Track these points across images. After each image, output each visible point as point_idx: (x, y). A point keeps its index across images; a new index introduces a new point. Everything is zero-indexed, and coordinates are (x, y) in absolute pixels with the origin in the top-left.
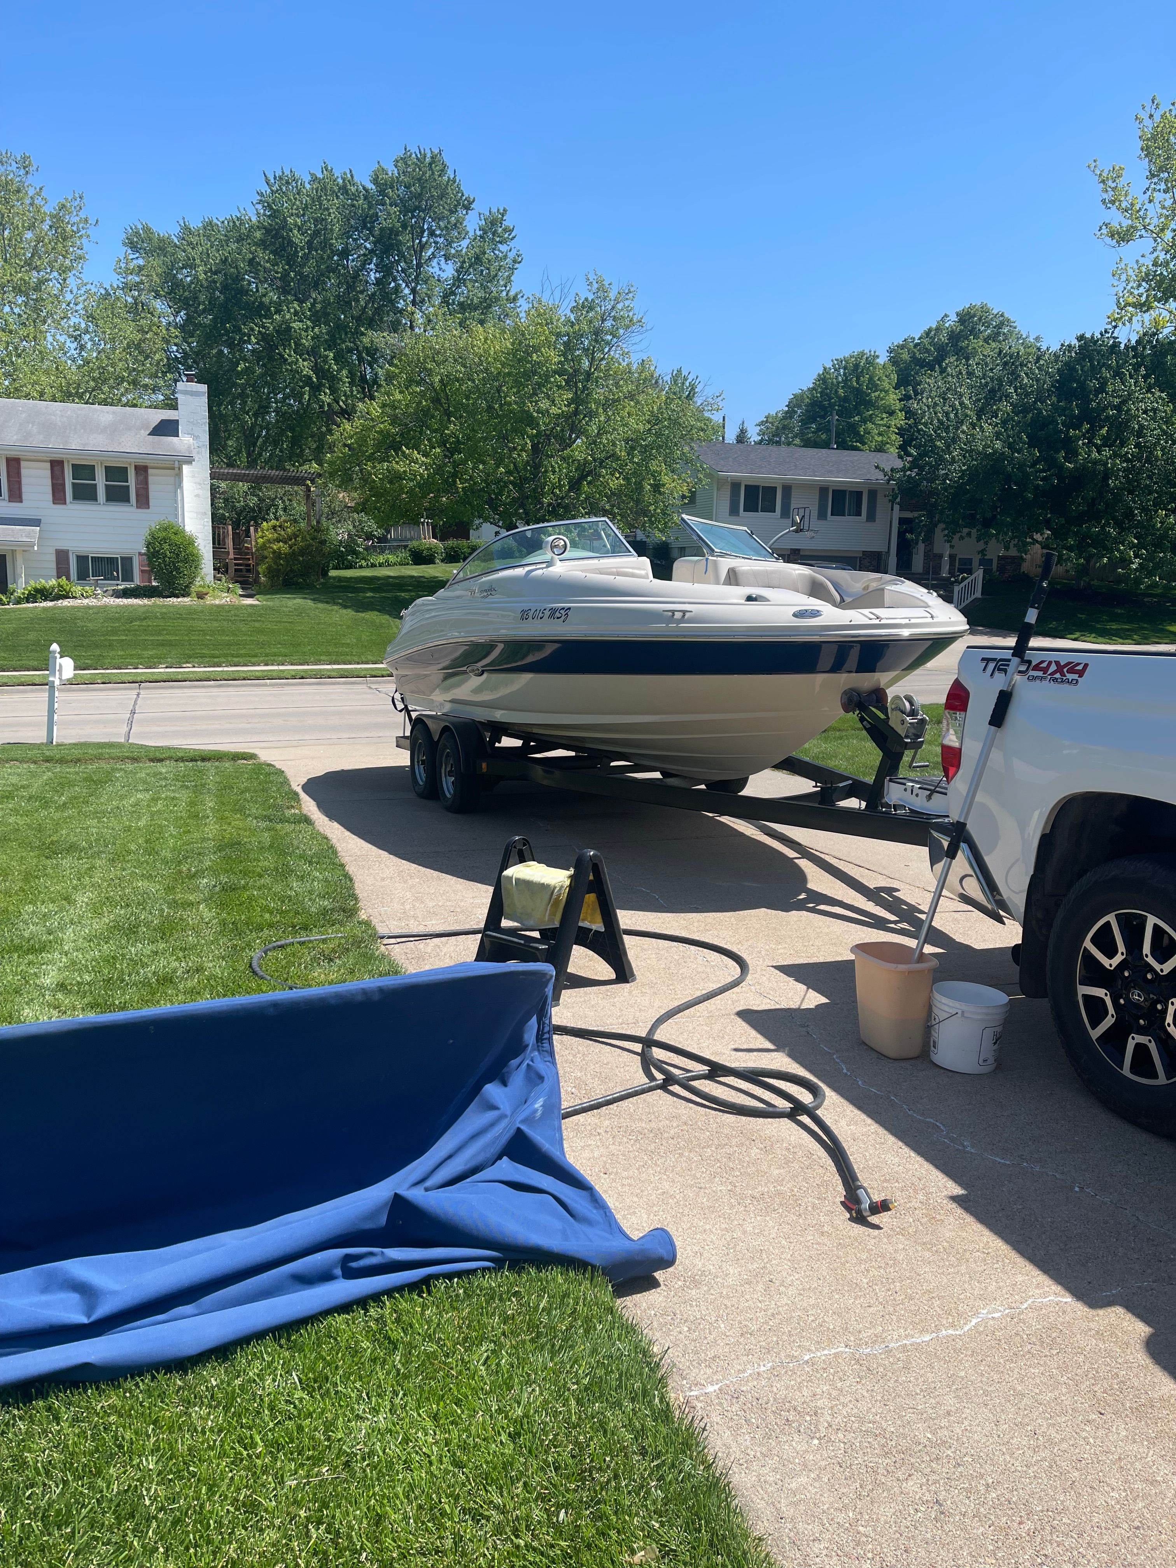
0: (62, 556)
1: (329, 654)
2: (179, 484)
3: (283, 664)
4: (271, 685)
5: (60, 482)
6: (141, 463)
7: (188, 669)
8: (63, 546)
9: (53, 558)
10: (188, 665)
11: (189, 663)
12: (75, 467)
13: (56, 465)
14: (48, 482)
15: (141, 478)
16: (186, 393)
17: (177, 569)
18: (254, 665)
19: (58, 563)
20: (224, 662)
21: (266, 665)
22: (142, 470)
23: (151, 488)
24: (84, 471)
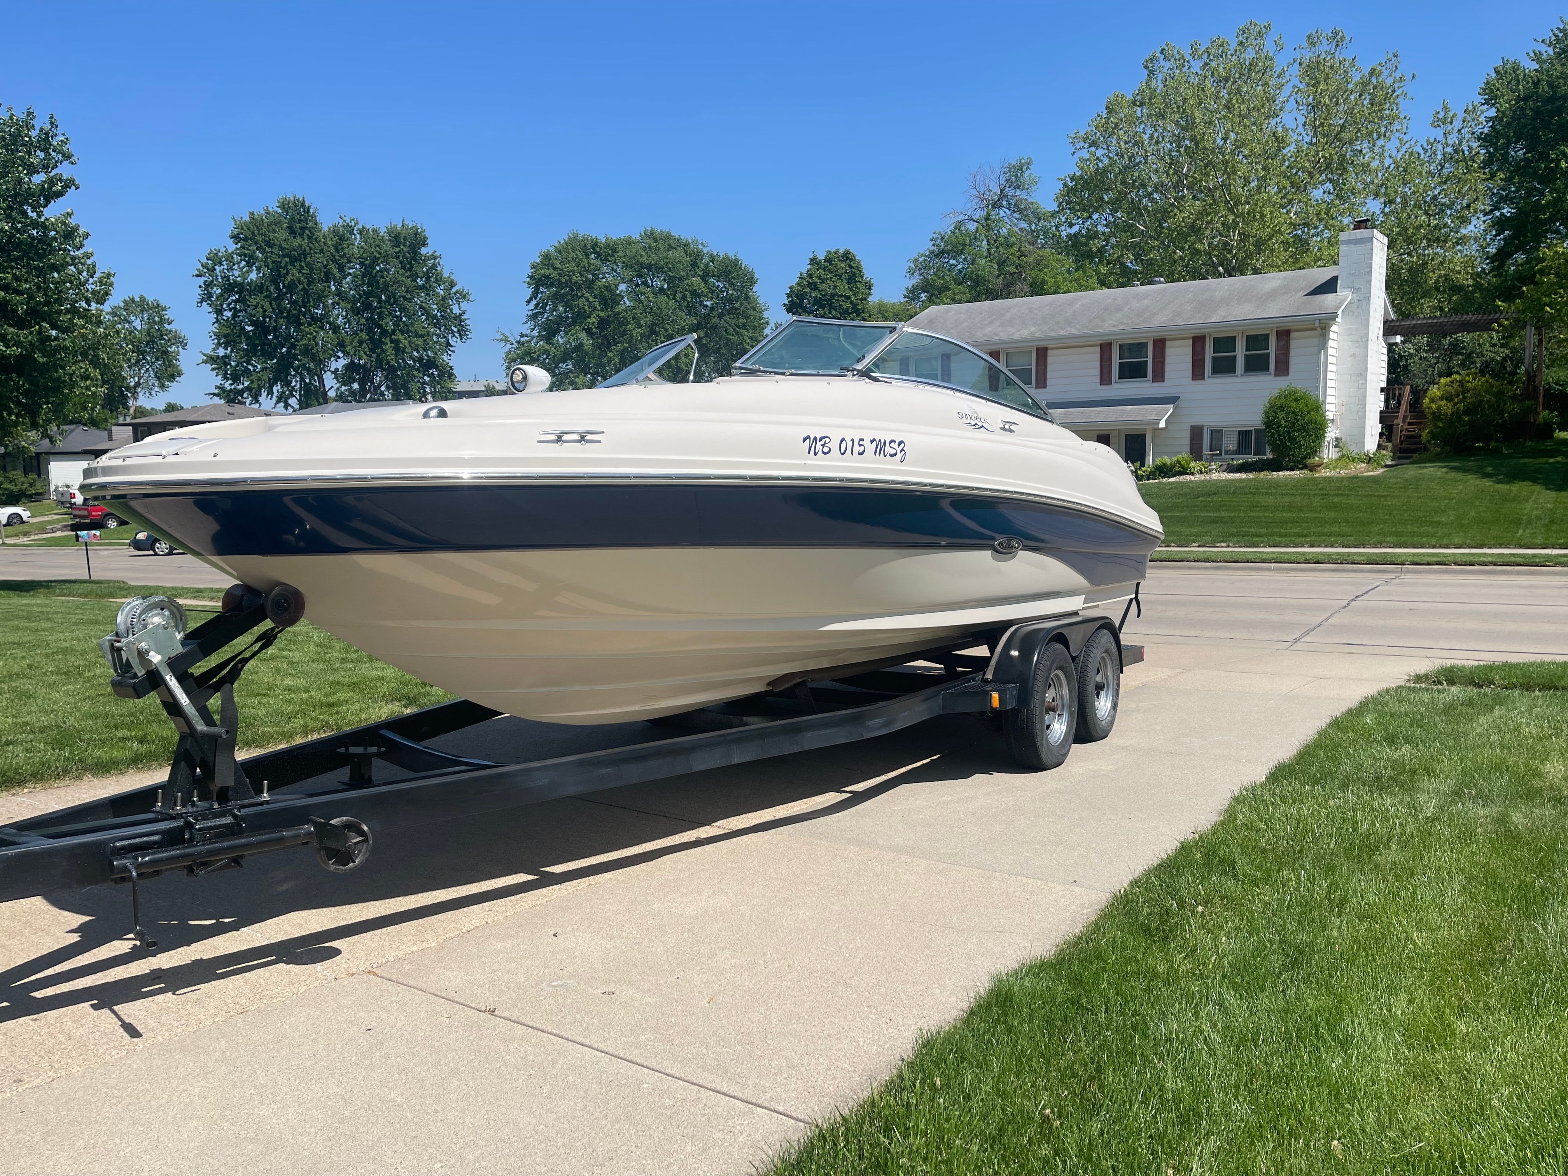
0: (1196, 432)
1: (1397, 534)
2: (1323, 345)
3: (1332, 546)
4: (1275, 570)
5: (1200, 357)
6: (1284, 326)
7: (1222, 549)
8: (1197, 421)
9: (1188, 434)
10: (1223, 544)
11: (1223, 542)
12: (1217, 341)
13: (1198, 341)
14: (1189, 359)
15: (1282, 343)
16: (1349, 242)
17: (1292, 440)
18: (1296, 546)
19: (1192, 439)
20: (1262, 542)
21: (1312, 546)
22: (1284, 335)
23: (1293, 352)
24: (1225, 343)
